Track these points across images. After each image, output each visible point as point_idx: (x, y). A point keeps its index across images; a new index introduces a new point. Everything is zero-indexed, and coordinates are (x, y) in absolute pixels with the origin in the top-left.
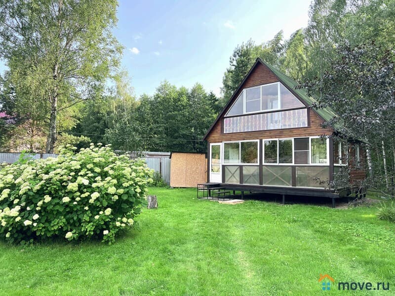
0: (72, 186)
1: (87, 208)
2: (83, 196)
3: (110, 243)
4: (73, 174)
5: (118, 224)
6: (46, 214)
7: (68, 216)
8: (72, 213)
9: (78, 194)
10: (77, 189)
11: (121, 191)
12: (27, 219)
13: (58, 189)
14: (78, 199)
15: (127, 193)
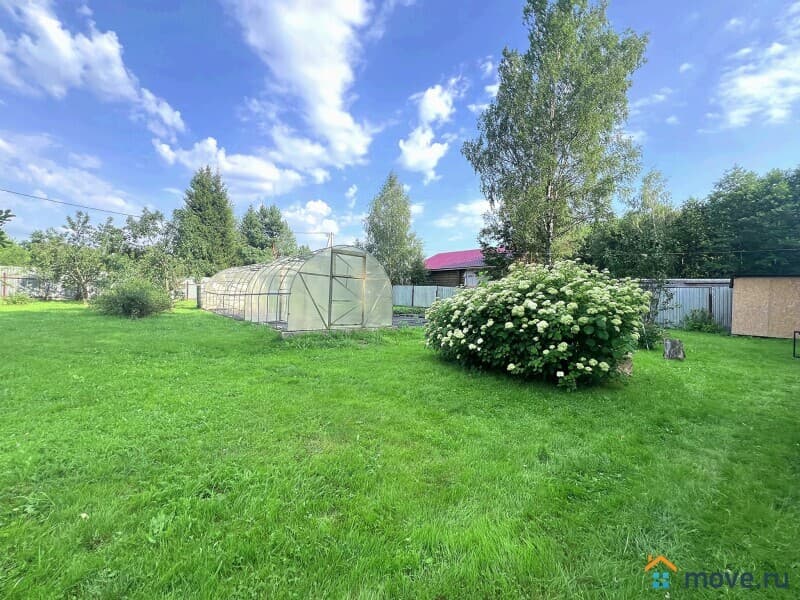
0: (518, 310)
1: (536, 339)
2: (531, 323)
3: (569, 390)
4: (518, 294)
5: (580, 366)
6: (491, 340)
7: (514, 347)
8: (518, 343)
9: (526, 319)
10: (522, 313)
11: (584, 319)
12: (473, 342)
13: (503, 313)
14: (525, 326)
15: (594, 325)
